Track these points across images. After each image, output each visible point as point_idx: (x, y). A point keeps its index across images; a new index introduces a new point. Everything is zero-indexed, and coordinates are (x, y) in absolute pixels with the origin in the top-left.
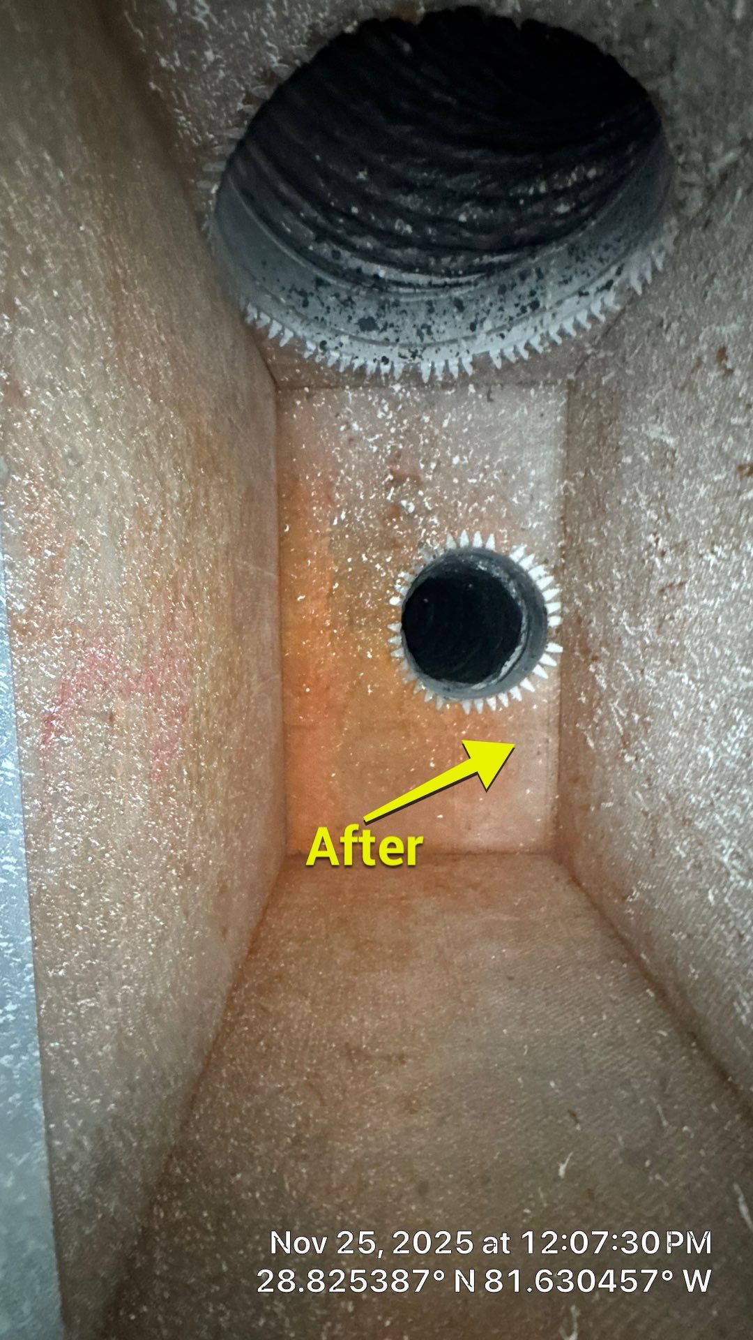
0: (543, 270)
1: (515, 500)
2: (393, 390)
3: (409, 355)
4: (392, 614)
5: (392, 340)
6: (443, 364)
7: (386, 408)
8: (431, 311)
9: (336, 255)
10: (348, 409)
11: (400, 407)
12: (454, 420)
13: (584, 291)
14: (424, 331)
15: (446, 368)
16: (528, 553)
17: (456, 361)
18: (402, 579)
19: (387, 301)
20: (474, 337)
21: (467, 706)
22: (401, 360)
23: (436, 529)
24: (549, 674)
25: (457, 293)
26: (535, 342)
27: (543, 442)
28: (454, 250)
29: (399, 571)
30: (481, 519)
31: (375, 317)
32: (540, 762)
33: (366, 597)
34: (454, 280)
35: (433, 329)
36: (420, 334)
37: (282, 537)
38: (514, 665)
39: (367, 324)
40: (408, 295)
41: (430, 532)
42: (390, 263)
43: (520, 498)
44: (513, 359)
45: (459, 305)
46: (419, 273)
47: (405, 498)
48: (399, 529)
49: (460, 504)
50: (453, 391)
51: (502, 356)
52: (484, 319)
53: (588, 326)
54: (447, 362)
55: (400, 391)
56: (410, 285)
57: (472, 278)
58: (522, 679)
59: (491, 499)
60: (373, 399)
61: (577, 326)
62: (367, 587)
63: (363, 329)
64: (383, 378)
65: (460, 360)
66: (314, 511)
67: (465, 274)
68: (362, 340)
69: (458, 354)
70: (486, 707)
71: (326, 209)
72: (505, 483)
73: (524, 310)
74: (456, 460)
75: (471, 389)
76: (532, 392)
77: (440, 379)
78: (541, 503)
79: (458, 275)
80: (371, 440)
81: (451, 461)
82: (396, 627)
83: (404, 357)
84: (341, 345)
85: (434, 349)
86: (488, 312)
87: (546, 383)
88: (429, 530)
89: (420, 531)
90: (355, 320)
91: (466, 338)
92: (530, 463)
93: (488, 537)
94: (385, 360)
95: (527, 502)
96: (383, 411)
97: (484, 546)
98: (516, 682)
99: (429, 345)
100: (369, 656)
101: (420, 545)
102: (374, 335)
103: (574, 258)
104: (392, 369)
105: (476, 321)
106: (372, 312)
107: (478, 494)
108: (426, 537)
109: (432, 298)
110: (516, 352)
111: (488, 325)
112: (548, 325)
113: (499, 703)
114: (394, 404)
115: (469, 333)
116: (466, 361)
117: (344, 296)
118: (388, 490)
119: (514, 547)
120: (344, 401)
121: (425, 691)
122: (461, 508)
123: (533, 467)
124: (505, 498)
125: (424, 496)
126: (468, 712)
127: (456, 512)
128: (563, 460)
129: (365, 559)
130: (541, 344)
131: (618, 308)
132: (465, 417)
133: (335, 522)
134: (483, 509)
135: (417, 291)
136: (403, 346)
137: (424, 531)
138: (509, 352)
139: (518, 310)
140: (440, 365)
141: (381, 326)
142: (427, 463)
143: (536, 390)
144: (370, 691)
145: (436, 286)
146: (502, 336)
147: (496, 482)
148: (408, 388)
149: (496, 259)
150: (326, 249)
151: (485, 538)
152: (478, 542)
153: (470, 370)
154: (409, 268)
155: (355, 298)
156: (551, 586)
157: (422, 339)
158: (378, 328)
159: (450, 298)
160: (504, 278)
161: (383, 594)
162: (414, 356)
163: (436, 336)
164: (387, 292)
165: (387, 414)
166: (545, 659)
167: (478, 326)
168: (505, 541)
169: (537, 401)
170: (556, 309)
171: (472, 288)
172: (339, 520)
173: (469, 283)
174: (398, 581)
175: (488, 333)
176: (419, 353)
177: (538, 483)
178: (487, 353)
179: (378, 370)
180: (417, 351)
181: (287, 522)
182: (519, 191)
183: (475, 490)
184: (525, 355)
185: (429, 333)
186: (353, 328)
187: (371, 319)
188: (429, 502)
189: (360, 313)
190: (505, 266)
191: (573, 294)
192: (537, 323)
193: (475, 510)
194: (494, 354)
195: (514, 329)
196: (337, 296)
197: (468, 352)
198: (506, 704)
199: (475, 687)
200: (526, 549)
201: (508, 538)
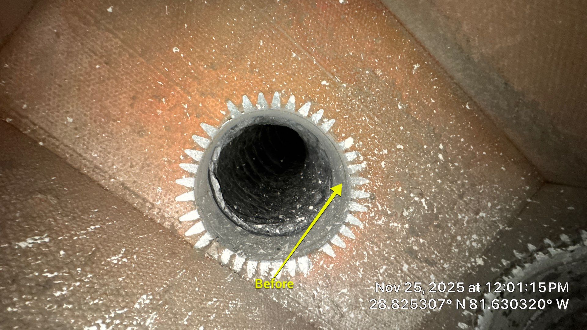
2: (480, 257)
24: (182, 223)
30: (353, 257)
33: (372, 122)
38: (213, 193)
41: (375, 212)
43: (343, 295)
48: (397, 190)
58: (197, 194)
59: (360, 274)
60: (486, 239)
62: (378, 128)
66: (461, 137)
78: (327, 308)
81: (408, 263)
95: (336, 299)
100: (324, 82)
107: (371, 266)
122: (372, 248)
124: (352, 284)
134: (358, 263)
142: (420, 245)
144: (295, 55)
147: (369, 285)
151: (336, 248)
152: (336, 240)
168: (322, 263)
172: (440, 151)
174: (361, 158)
177: (342, 315)
181: (472, 111)
183: (376, 267)
188: (396, 227)
193: (363, 257)
198: (182, 165)
199: (219, 150)
200: (303, 273)
201: (322, 266)
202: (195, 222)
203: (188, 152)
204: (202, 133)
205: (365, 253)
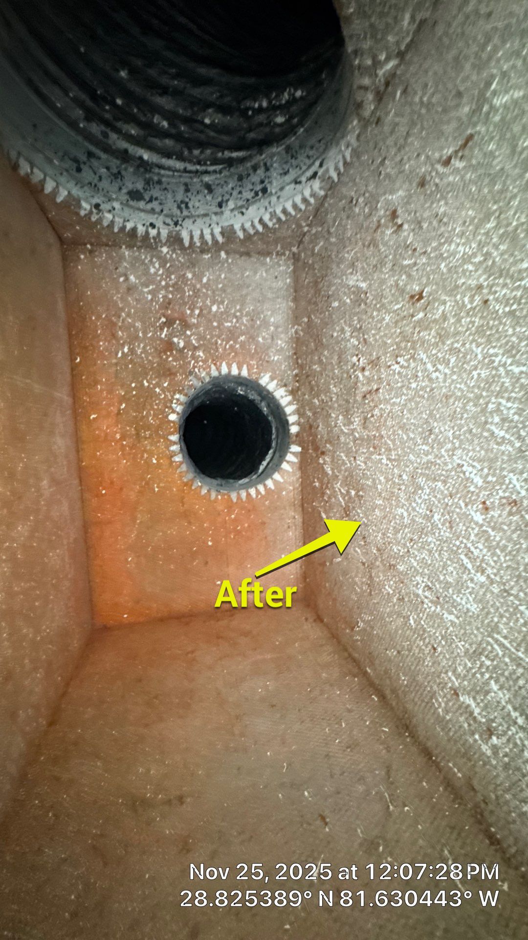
0: (268, 164)
1: (260, 339)
2: (162, 252)
3: (172, 223)
4: (171, 428)
5: (158, 209)
6: (199, 232)
7: (157, 265)
8: (187, 190)
9: (106, 135)
10: (125, 264)
11: (168, 265)
12: (211, 277)
13: (298, 180)
14: (183, 206)
15: (202, 236)
16: (272, 379)
17: (209, 231)
18: (178, 400)
19: (150, 179)
20: (222, 213)
21: (234, 496)
22: (166, 227)
23: (202, 361)
24: (292, 468)
25: (207, 179)
26: (266, 218)
27: (278, 297)
28: (202, 145)
29: (174, 394)
30: (236, 353)
31: (142, 191)
32: (291, 533)
33: (148, 414)
34: (204, 168)
35: (190, 205)
36: (179, 207)
37: (73, 368)
38: (268, 464)
39: (135, 195)
40: (168, 176)
41: (198, 363)
42: (151, 148)
43: (264, 338)
44: (252, 232)
45: (209, 188)
46: (176, 159)
47: (177, 336)
48: (172, 361)
49: (219, 342)
50: (209, 255)
51: (244, 229)
52: (227, 201)
53: (303, 207)
54: (202, 231)
55: (168, 253)
56: (169, 169)
57: (218, 168)
58: (273, 473)
59: (242, 338)
60: (146, 258)
61: (295, 206)
62: (149, 407)
63: (133, 199)
64: (152, 241)
65: (212, 230)
66: (100, 346)
67: (212, 164)
68: (131, 207)
69: (210, 225)
70: (249, 495)
71: (94, 97)
72: (252, 326)
73: (257, 194)
74: (214, 308)
75: (223, 255)
76: (268, 260)
77: (198, 244)
78: (279, 342)
79: (205, 164)
80: (146, 290)
81: (211, 309)
82: (174, 438)
83: (168, 225)
84: (114, 209)
85: (191, 220)
86: (231, 194)
87: (277, 254)
88: (197, 362)
89: (190, 362)
90: (124, 191)
91: (216, 214)
92: (269, 313)
93: (242, 367)
94: (153, 226)
95: (269, 341)
96: (154, 267)
97: (239, 374)
98: (270, 476)
99: (188, 217)
100: (155, 461)
101: (191, 373)
102: (141, 204)
103: (290, 155)
104: (159, 233)
105: (222, 200)
106: (140, 186)
107: (232, 334)
108: (194, 367)
109: (188, 180)
110: (253, 226)
111: (231, 204)
112: (275, 205)
113: (258, 492)
114: (163, 261)
115: (218, 210)
116: (217, 230)
117: (115, 171)
118: (162, 329)
119: (262, 374)
120: (122, 258)
121: (201, 487)
122: (221, 344)
123: (271, 315)
124: (252, 338)
125: (191, 335)
126: (235, 500)
127: (217, 348)
128: (293, 312)
129: (146, 384)
130: (271, 220)
131: (322, 193)
132: (220, 275)
133: (120, 355)
134: (238, 346)
135: (176, 174)
136: (167, 216)
137: (193, 362)
138: (248, 225)
139: (252, 194)
140: (197, 234)
141: (147, 198)
142: (192, 310)
143: (271, 259)
144: (156, 489)
145: (190, 172)
146: (243, 213)
147: (245, 325)
148: (174, 251)
149: (235, 155)
150: (95, 129)
151: (240, 368)
152: (235, 371)
153: (220, 239)
154: (169, 156)
155: (123, 173)
156: (290, 403)
157: (182, 212)
158: (145, 200)
159: (202, 181)
160: (241, 169)
161: (163, 412)
162: (176, 224)
163: (191, 209)
164: (150, 171)
165: (158, 270)
166: (290, 457)
167: (224, 205)
168: (255, 370)
169: (271, 267)
170: (279, 194)
171: (218, 176)
172: (123, 353)
173: (215, 172)
174: (175, 401)
175: (232, 210)
176: (180, 222)
177: (277, 327)
178: (232, 225)
179: (147, 233)
180: (178, 221)
181: (78, 354)
182: (248, 104)
183: (230, 331)
184: (260, 228)
185: (187, 207)
186: (125, 198)
187: (138, 192)
188: (195, 340)
189: (130, 186)
190: (242, 160)
191: (291, 183)
192: (267, 204)
193: (231, 346)
194: (237, 227)
195: (250, 208)
196: (108, 168)
197: (218, 224)
198: (263, 493)
199: (241, 482)
200: (271, 377)
201: (257, 368)
202: (288, 462)
203: (254, 496)
204: (239, 497)
205: (228, 347)
